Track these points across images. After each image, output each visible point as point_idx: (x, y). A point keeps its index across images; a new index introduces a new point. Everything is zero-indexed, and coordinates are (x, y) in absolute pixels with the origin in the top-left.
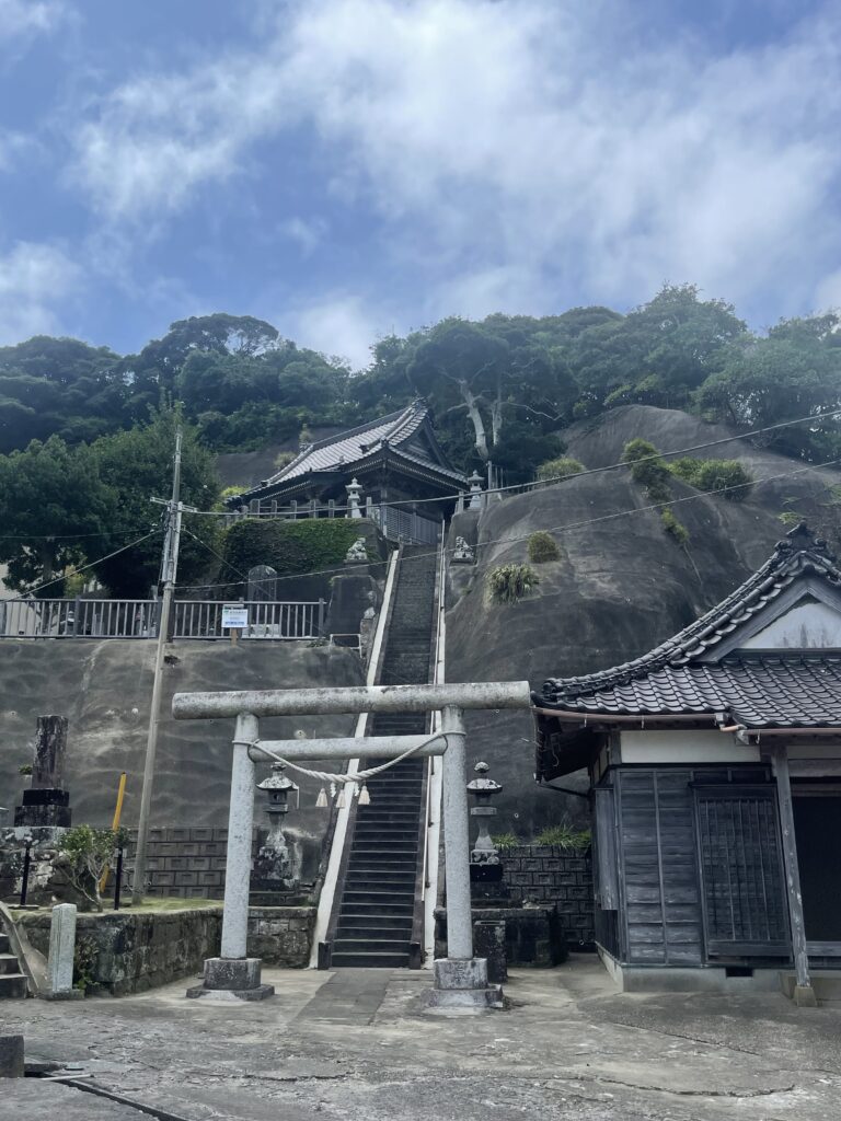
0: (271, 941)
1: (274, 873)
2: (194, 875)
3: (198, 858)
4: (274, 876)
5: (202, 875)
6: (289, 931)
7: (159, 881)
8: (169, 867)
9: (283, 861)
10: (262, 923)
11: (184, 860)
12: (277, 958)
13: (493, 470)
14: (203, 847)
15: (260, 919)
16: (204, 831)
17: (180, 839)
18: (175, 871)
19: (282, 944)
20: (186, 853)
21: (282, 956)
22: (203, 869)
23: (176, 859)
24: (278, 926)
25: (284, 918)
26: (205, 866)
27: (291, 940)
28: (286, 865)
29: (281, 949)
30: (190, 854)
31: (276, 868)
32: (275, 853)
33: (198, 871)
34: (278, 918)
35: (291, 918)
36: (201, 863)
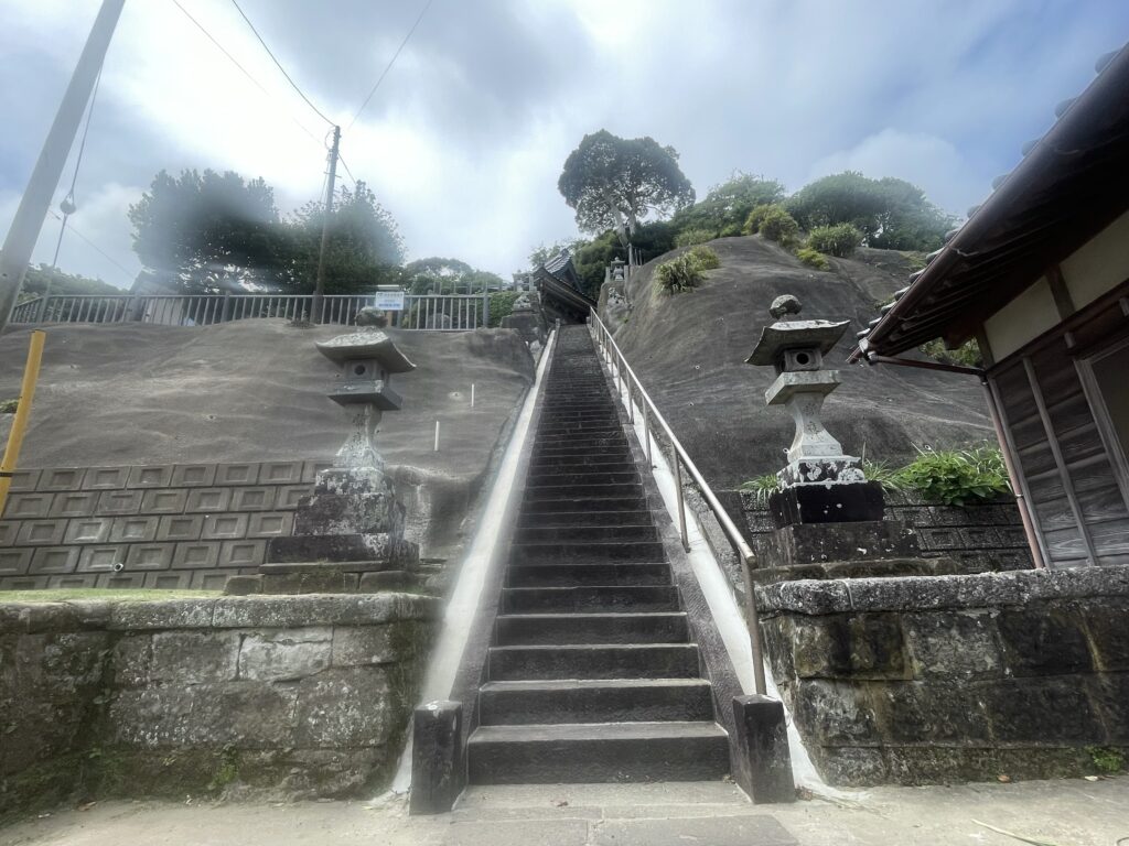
0: (269, 701)
1: (345, 523)
2: (214, 547)
3: (226, 516)
4: (344, 528)
5: (228, 547)
6: (330, 668)
7: (140, 560)
8: (164, 534)
9: (366, 495)
10: (250, 645)
11: (199, 519)
12: (282, 763)
13: (633, 252)
14: (239, 495)
15: (243, 631)
16: (244, 468)
17: (195, 483)
18: (177, 541)
19: (304, 711)
20: (203, 507)
21: (300, 756)
22: (234, 535)
23: (180, 519)
24: (298, 652)
25: (313, 626)
26: (236, 531)
27: (330, 698)
28: (371, 503)
29: (300, 730)
30: (211, 508)
31: (349, 510)
32: (351, 479)
33: (222, 540)
34: (296, 626)
35: (336, 626)
36: (229, 526)
